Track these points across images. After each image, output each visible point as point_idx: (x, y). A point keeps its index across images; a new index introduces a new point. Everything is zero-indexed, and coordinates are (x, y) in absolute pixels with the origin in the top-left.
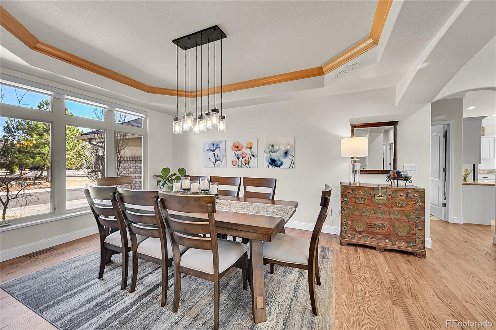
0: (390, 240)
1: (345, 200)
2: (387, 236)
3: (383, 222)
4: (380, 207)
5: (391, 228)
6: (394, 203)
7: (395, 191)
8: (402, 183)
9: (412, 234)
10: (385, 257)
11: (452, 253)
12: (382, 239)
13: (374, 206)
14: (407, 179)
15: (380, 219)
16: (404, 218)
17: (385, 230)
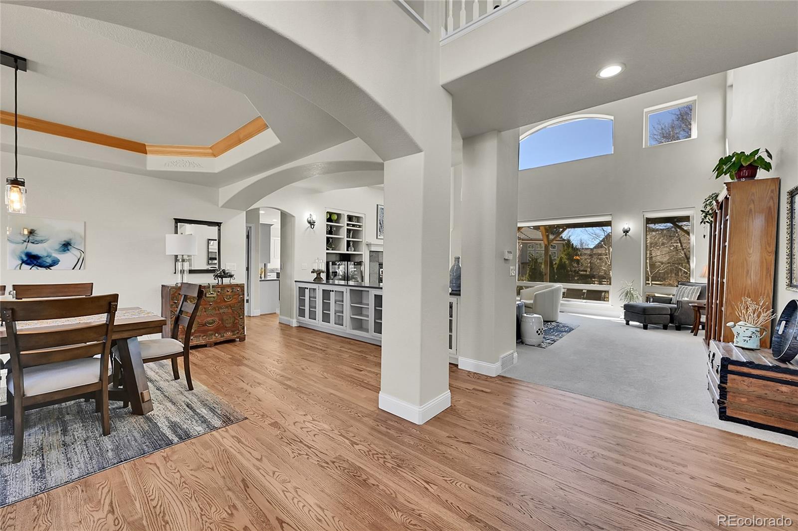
0: (219, 334)
1: (175, 303)
2: (217, 330)
3: (213, 318)
4: (211, 305)
5: (220, 322)
6: (222, 299)
7: (223, 287)
8: (226, 281)
9: (236, 323)
10: (217, 349)
11: (259, 333)
12: (212, 334)
13: (206, 304)
14: (231, 276)
15: (212, 316)
16: (230, 311)
17: (215, 325)
